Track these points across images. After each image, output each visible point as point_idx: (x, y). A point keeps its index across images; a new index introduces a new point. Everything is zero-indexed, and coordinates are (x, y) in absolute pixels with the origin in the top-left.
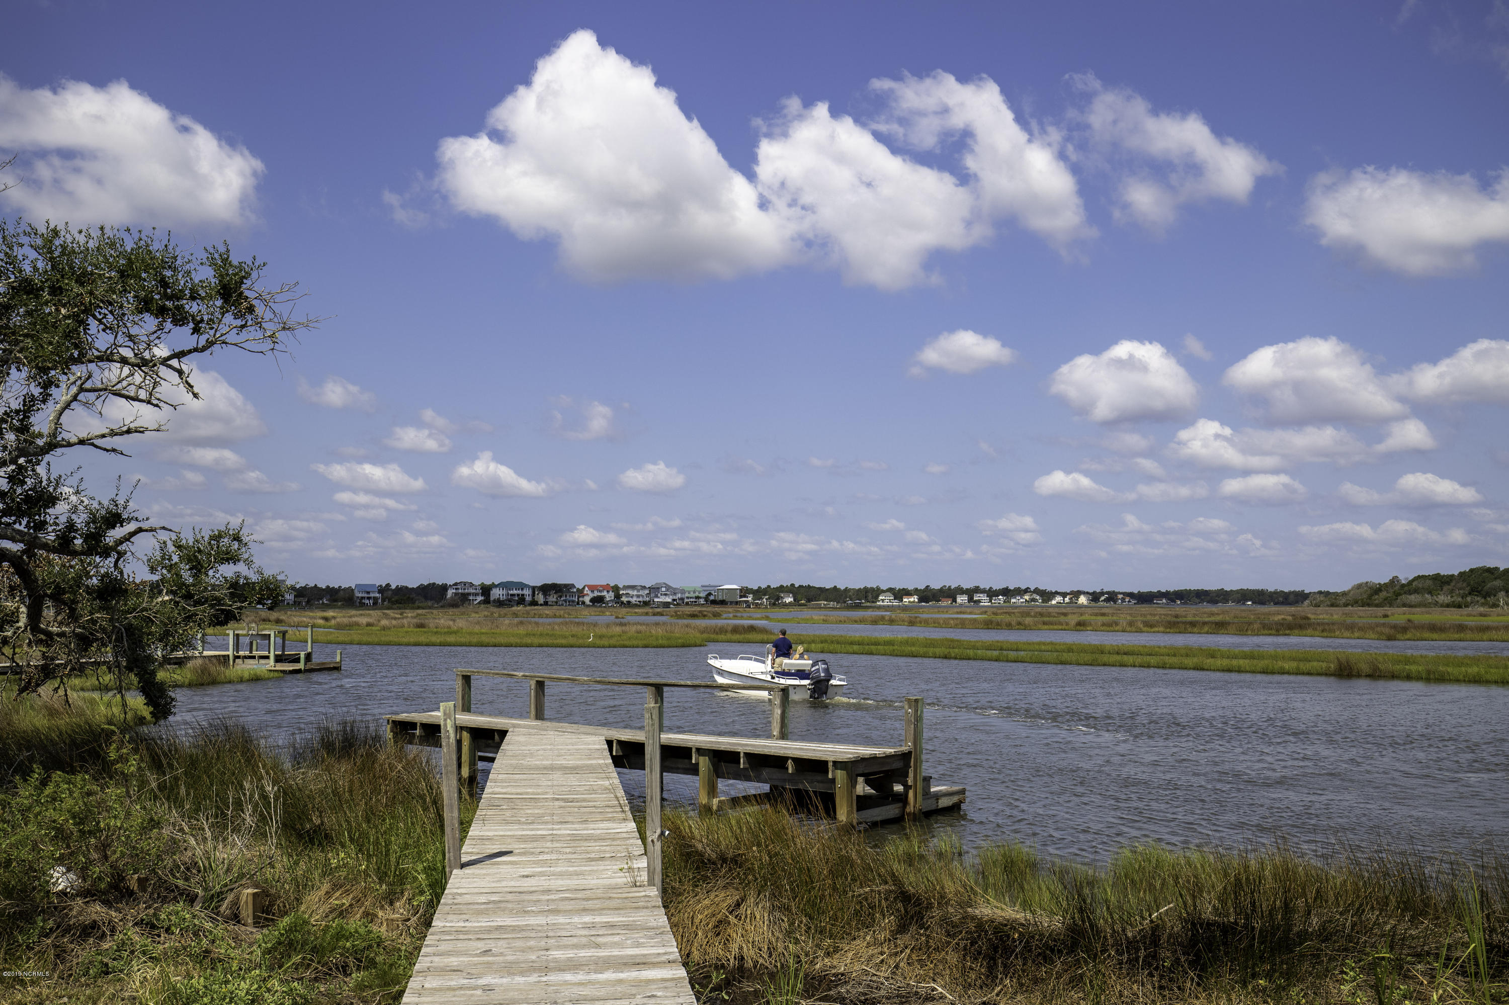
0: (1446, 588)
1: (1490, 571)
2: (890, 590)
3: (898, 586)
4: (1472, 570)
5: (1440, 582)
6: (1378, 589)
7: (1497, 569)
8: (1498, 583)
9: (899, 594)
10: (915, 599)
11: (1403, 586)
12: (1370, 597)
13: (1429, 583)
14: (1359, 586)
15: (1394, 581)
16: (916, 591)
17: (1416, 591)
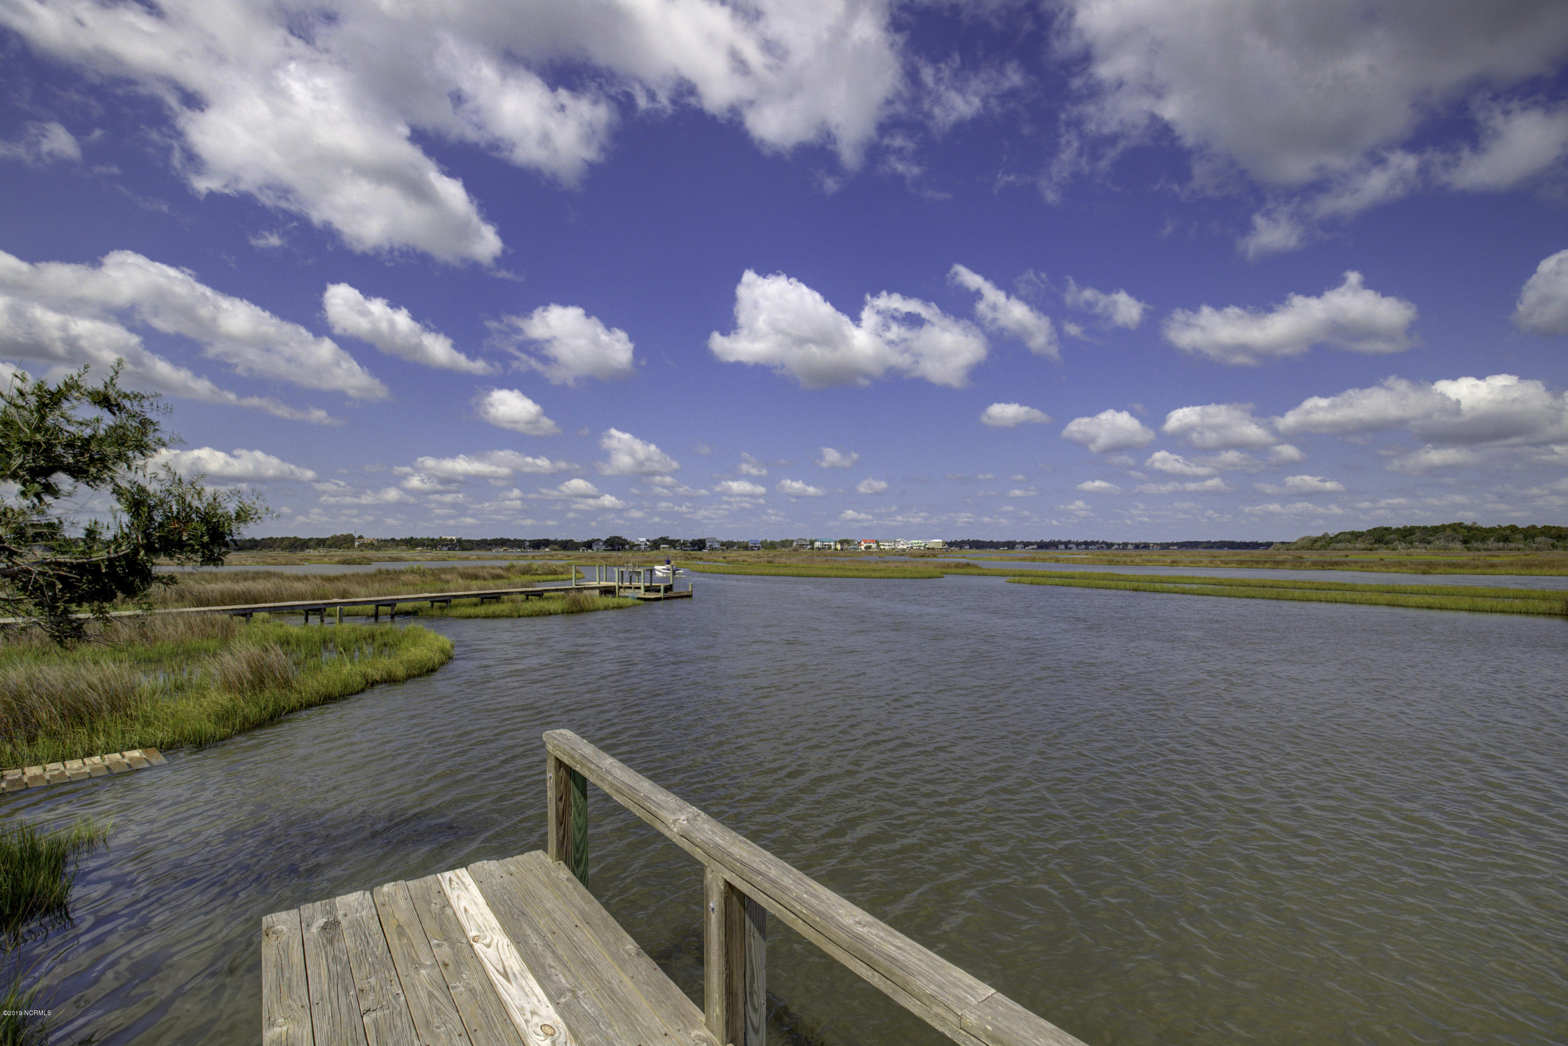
0: (1360, 539)
1: (1387, 529)
2: (1021, 543)
3: (1026, 540)
4: (1375, 529)
5: (1356, 536)
6: (1316, 540)
7: (1390, 528)
8: (1393, 536)
9: (1026, 544)
10: (1035, 546)
11: (1331, 538)
12: (1312, 545)
13: (1348, 536)
14: (1304, 539)
15: (1325, 536)
16: (1036, 543)
17: (1340, 541)
